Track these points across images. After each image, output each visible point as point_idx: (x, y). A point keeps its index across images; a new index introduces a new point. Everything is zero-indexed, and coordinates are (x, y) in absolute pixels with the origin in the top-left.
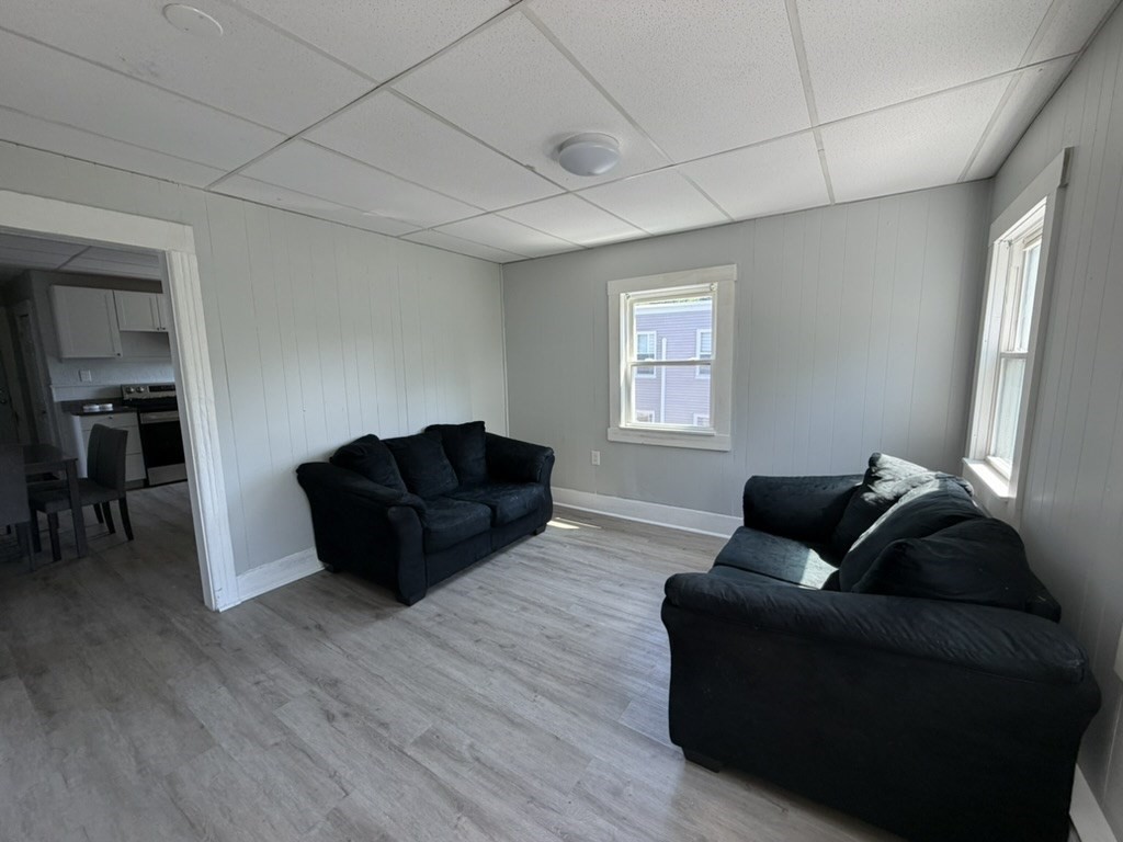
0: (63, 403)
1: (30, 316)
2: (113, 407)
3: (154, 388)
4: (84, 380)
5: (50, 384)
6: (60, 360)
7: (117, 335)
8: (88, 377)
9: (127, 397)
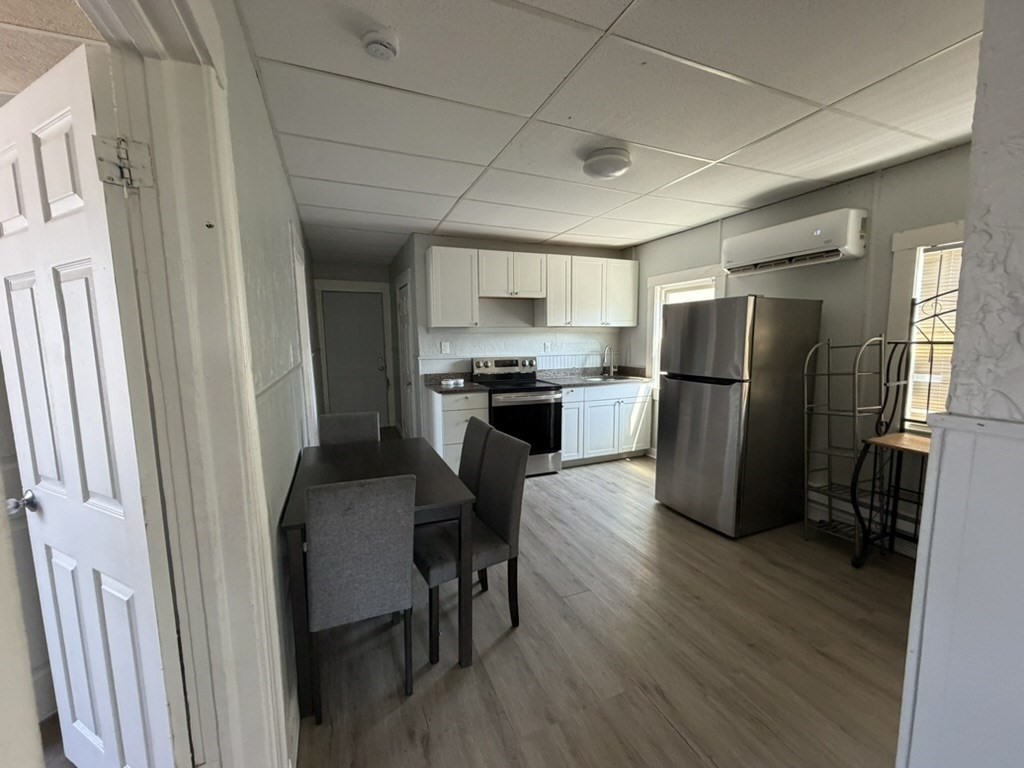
0: (426, 375)
1: (409, 285)
2: (464, 383)
3: (499, 363)
4: (444, 352)
5: (418, 356)
6: (428, 329)
7: (476, 301)
8: (447, 348)
9: (477, 371)
